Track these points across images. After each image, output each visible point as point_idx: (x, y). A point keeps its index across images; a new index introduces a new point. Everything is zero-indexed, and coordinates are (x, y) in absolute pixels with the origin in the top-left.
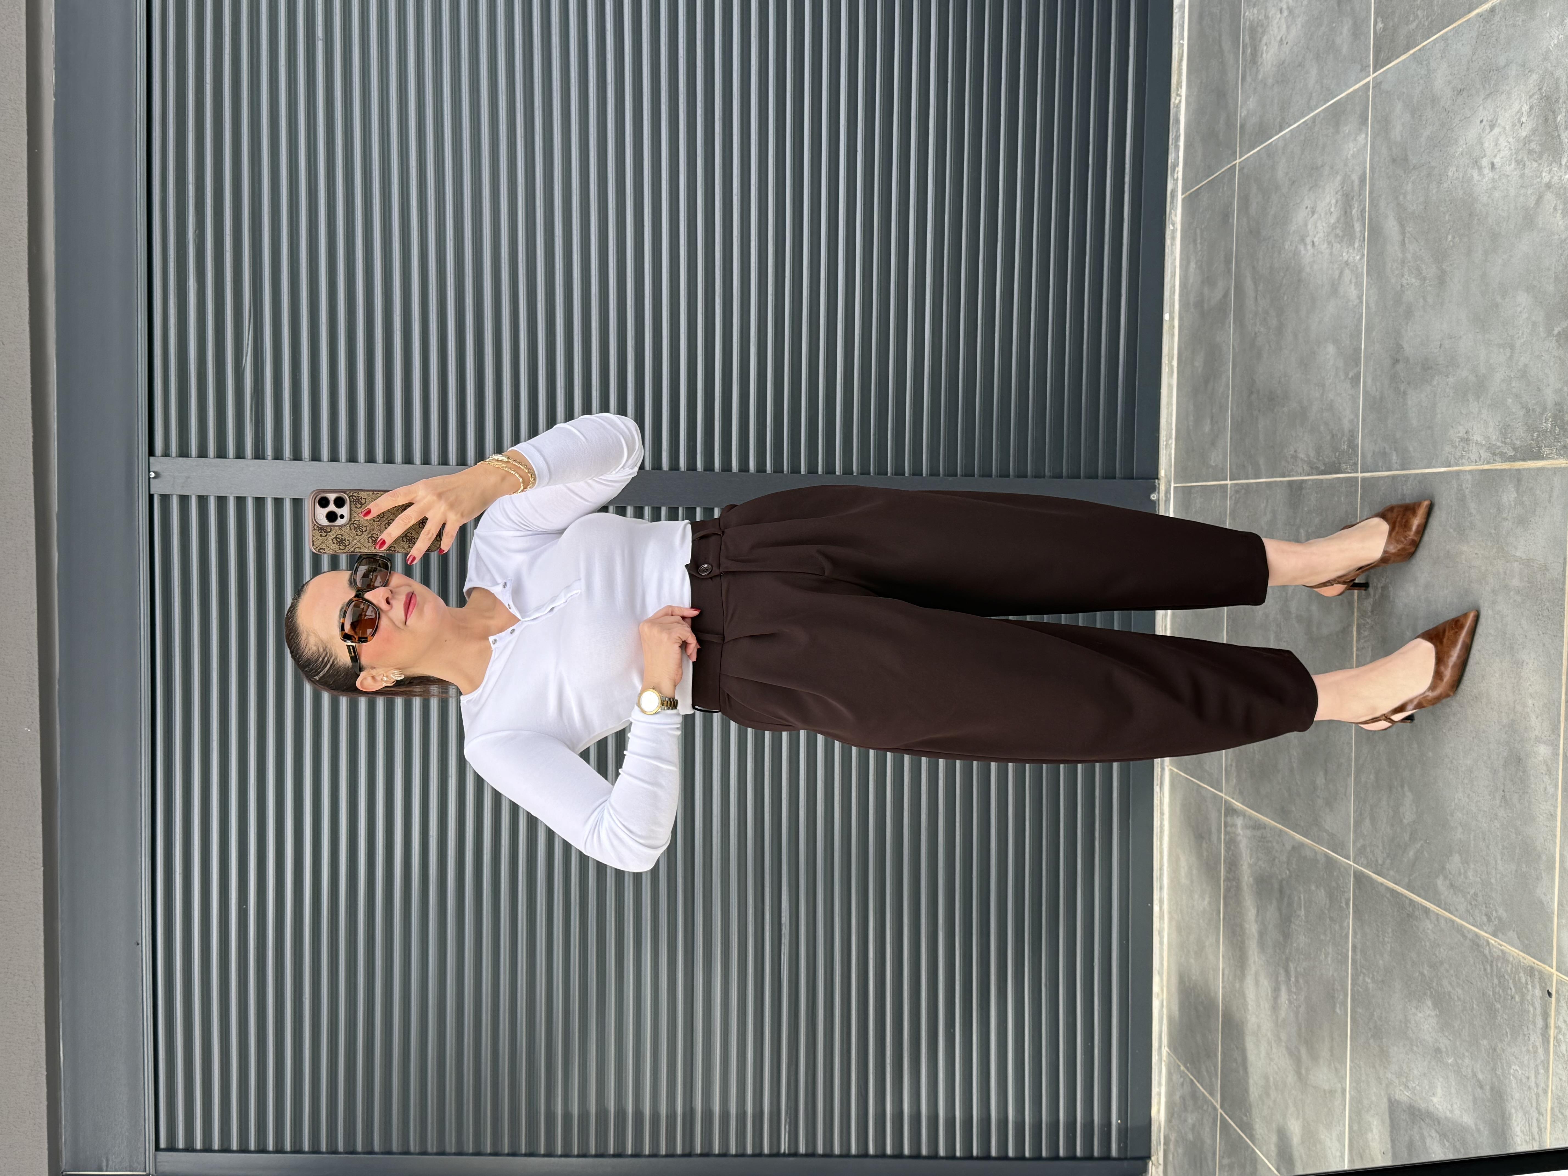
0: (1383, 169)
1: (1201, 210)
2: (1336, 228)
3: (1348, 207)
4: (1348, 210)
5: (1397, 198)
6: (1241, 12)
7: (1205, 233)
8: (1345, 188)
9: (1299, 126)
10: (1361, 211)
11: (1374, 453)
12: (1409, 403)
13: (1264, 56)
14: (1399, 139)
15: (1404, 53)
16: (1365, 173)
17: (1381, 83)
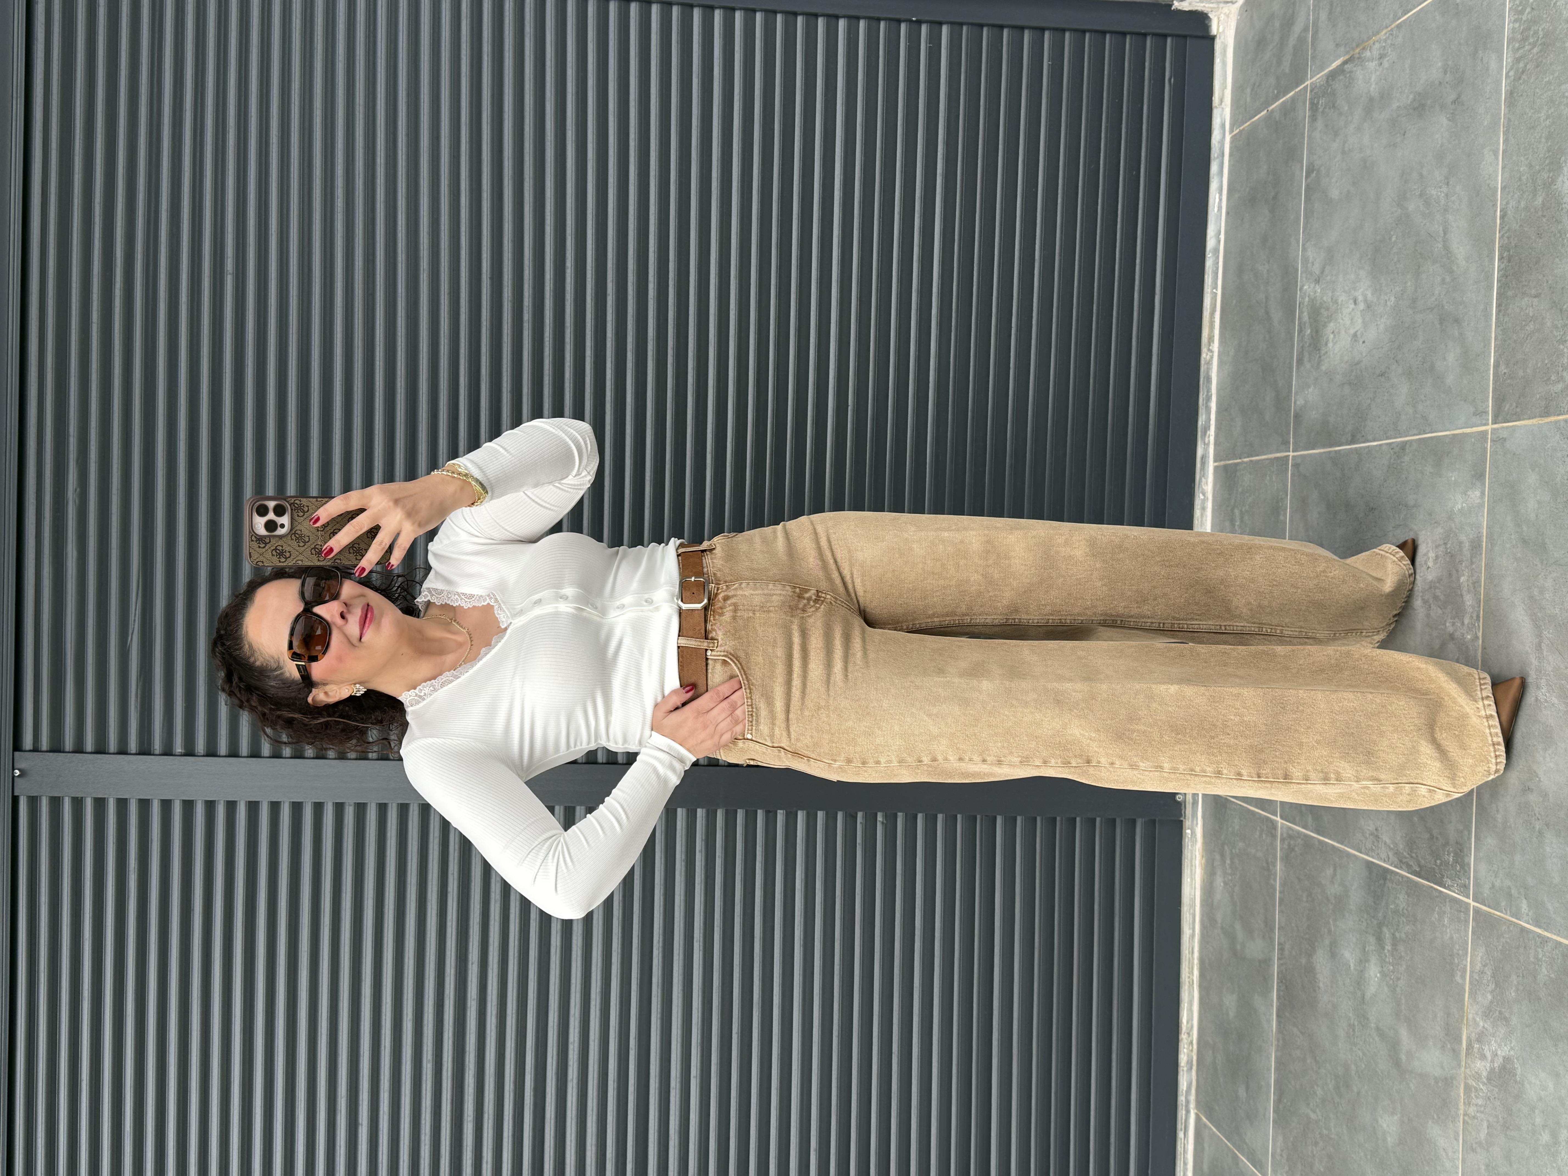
0: (1508, 546)
1: (1240, 490)
2: (1436, 588)
3: (1455, 572)
4: (1454, 572)
5: (1529, 588)
6: (1297, 282)
7: (1246, 518)
8: (1449, 546)
9: (1381, 445)
10: (1474, 583)
11: (1493, 886)
12: (1548, 849)
13: (1330, 345)
14: (1532, 516)
15: (1541, 416)
16: (1479, 538)
17: (1505, 439)
